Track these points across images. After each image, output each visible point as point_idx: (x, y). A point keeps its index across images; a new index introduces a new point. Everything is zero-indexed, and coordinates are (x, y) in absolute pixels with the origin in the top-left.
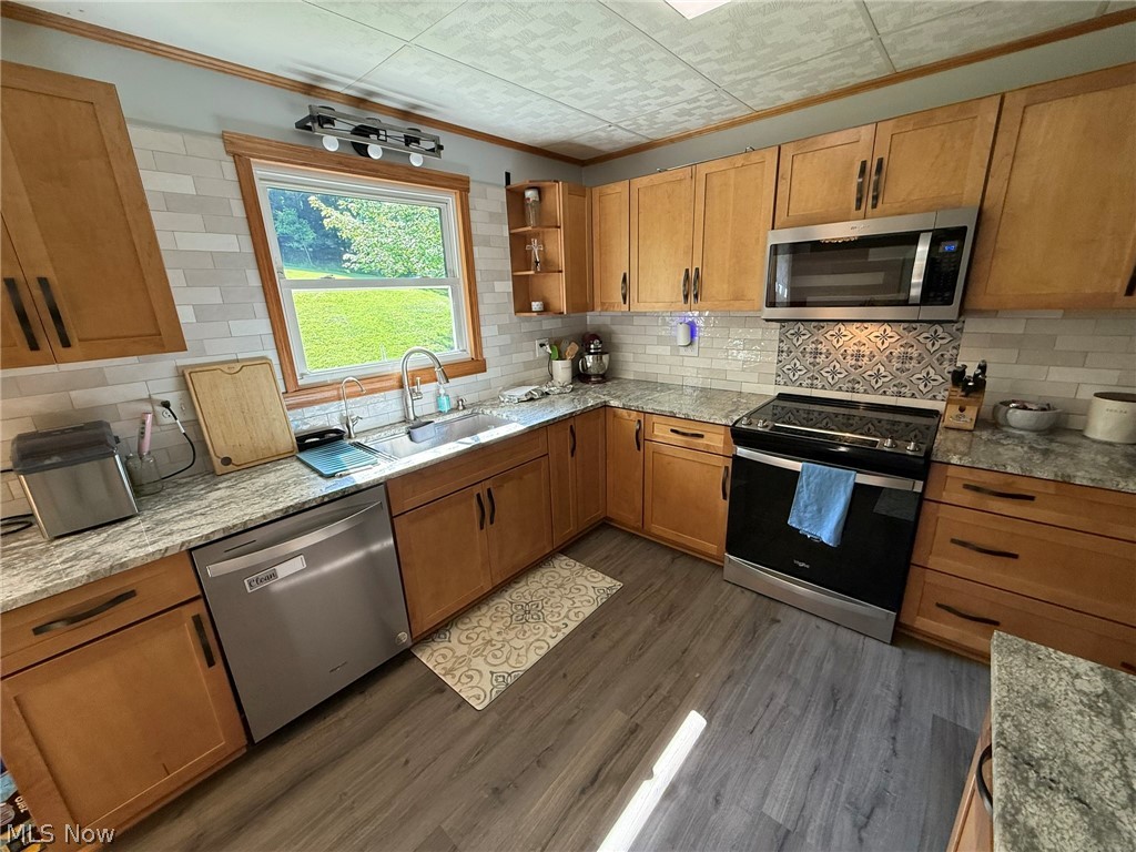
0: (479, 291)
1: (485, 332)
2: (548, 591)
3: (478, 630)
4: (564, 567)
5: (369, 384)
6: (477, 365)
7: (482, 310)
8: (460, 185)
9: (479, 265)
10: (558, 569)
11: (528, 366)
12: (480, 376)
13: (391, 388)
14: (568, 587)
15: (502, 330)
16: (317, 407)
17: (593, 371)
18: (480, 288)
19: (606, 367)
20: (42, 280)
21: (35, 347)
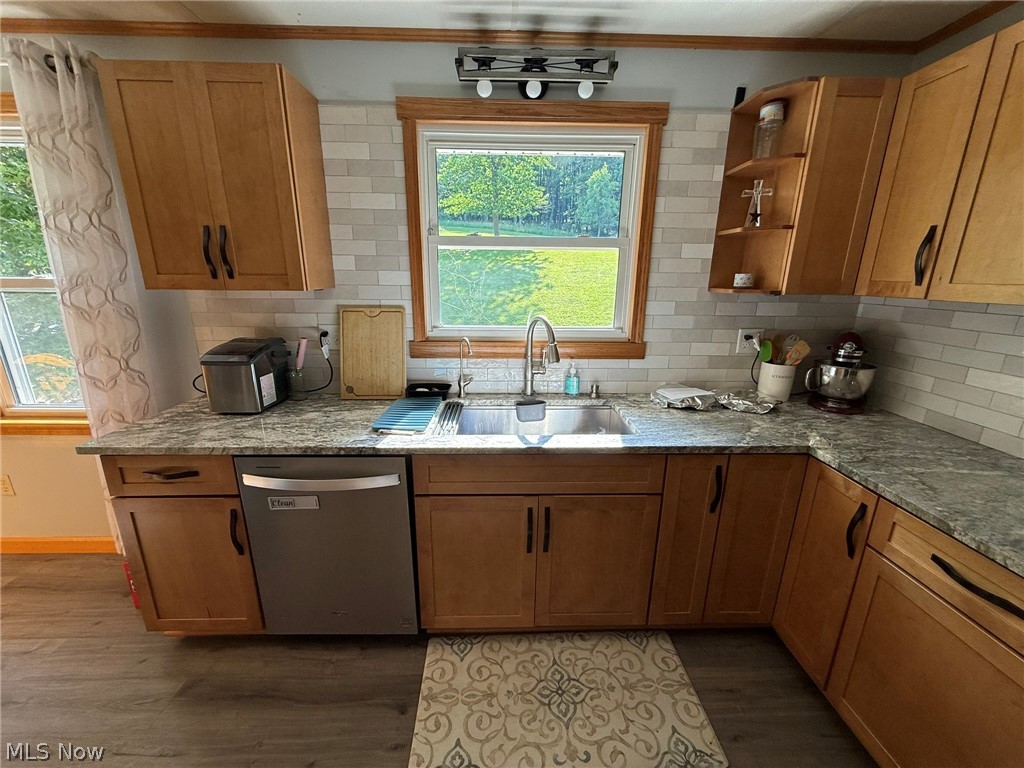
0: (654, 255)
1: (653, 308)
2: (608, 680)
3: (496, 669)
4: (658, 659)
5: (492, 347)
6: (633, 348)
7: (655, 279)
8: (654, 116)
9: (661, 222)
10: (646, 658)
11: (715, 362)
12: (634, 363)
13: (516, 356)
14: (639, 696)
15: (681, 308)
16: (438, 360)
17: (831, 391)
18: (658, 250)
19: (864, 389)
20: (223, 228)
21: (214, 276)
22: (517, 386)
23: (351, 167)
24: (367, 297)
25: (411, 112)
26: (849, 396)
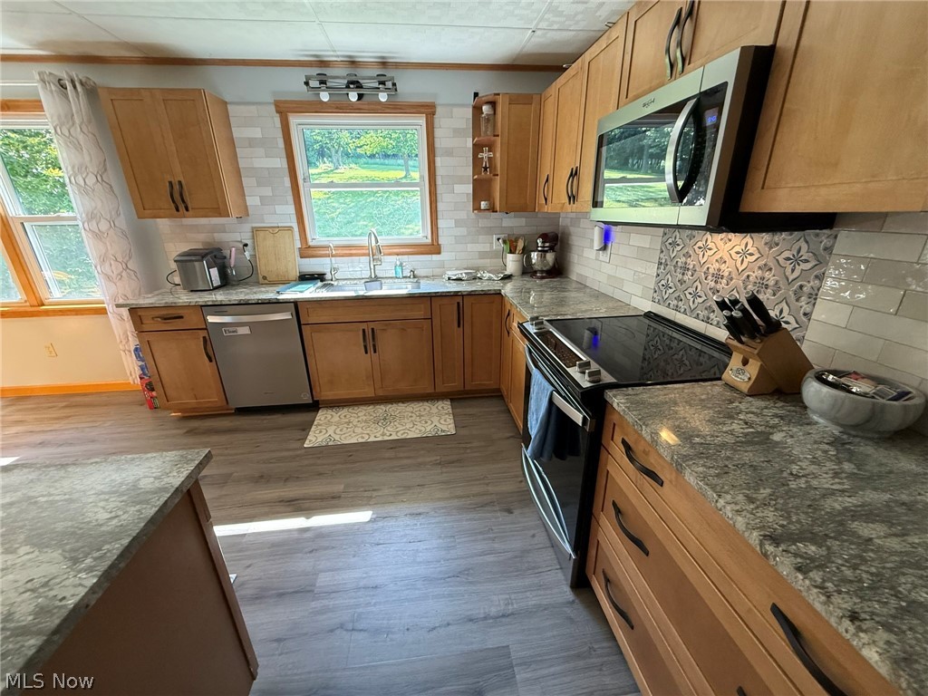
0: (438, 192)
1: (441, 223)
2: (410, 415)
3: (354, 415)
6: (434, 248)
7: (440, 206)
8: (428, 110)
9: (440, 172)
11: (483, 255)
12: (435, 257)
14: (424, 418)
15: (458, 223)
16: (317, 259)
17: (537, 267)
18: (440, 189)
19: (551, 264)
20: (180, 182)
21: (178, 210)
22: (366, 274)
23: (252, 143)
24: (270, 221)
25: (284, 109)
26: (545, 269)
